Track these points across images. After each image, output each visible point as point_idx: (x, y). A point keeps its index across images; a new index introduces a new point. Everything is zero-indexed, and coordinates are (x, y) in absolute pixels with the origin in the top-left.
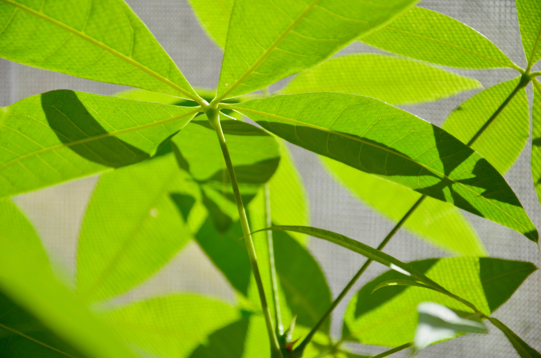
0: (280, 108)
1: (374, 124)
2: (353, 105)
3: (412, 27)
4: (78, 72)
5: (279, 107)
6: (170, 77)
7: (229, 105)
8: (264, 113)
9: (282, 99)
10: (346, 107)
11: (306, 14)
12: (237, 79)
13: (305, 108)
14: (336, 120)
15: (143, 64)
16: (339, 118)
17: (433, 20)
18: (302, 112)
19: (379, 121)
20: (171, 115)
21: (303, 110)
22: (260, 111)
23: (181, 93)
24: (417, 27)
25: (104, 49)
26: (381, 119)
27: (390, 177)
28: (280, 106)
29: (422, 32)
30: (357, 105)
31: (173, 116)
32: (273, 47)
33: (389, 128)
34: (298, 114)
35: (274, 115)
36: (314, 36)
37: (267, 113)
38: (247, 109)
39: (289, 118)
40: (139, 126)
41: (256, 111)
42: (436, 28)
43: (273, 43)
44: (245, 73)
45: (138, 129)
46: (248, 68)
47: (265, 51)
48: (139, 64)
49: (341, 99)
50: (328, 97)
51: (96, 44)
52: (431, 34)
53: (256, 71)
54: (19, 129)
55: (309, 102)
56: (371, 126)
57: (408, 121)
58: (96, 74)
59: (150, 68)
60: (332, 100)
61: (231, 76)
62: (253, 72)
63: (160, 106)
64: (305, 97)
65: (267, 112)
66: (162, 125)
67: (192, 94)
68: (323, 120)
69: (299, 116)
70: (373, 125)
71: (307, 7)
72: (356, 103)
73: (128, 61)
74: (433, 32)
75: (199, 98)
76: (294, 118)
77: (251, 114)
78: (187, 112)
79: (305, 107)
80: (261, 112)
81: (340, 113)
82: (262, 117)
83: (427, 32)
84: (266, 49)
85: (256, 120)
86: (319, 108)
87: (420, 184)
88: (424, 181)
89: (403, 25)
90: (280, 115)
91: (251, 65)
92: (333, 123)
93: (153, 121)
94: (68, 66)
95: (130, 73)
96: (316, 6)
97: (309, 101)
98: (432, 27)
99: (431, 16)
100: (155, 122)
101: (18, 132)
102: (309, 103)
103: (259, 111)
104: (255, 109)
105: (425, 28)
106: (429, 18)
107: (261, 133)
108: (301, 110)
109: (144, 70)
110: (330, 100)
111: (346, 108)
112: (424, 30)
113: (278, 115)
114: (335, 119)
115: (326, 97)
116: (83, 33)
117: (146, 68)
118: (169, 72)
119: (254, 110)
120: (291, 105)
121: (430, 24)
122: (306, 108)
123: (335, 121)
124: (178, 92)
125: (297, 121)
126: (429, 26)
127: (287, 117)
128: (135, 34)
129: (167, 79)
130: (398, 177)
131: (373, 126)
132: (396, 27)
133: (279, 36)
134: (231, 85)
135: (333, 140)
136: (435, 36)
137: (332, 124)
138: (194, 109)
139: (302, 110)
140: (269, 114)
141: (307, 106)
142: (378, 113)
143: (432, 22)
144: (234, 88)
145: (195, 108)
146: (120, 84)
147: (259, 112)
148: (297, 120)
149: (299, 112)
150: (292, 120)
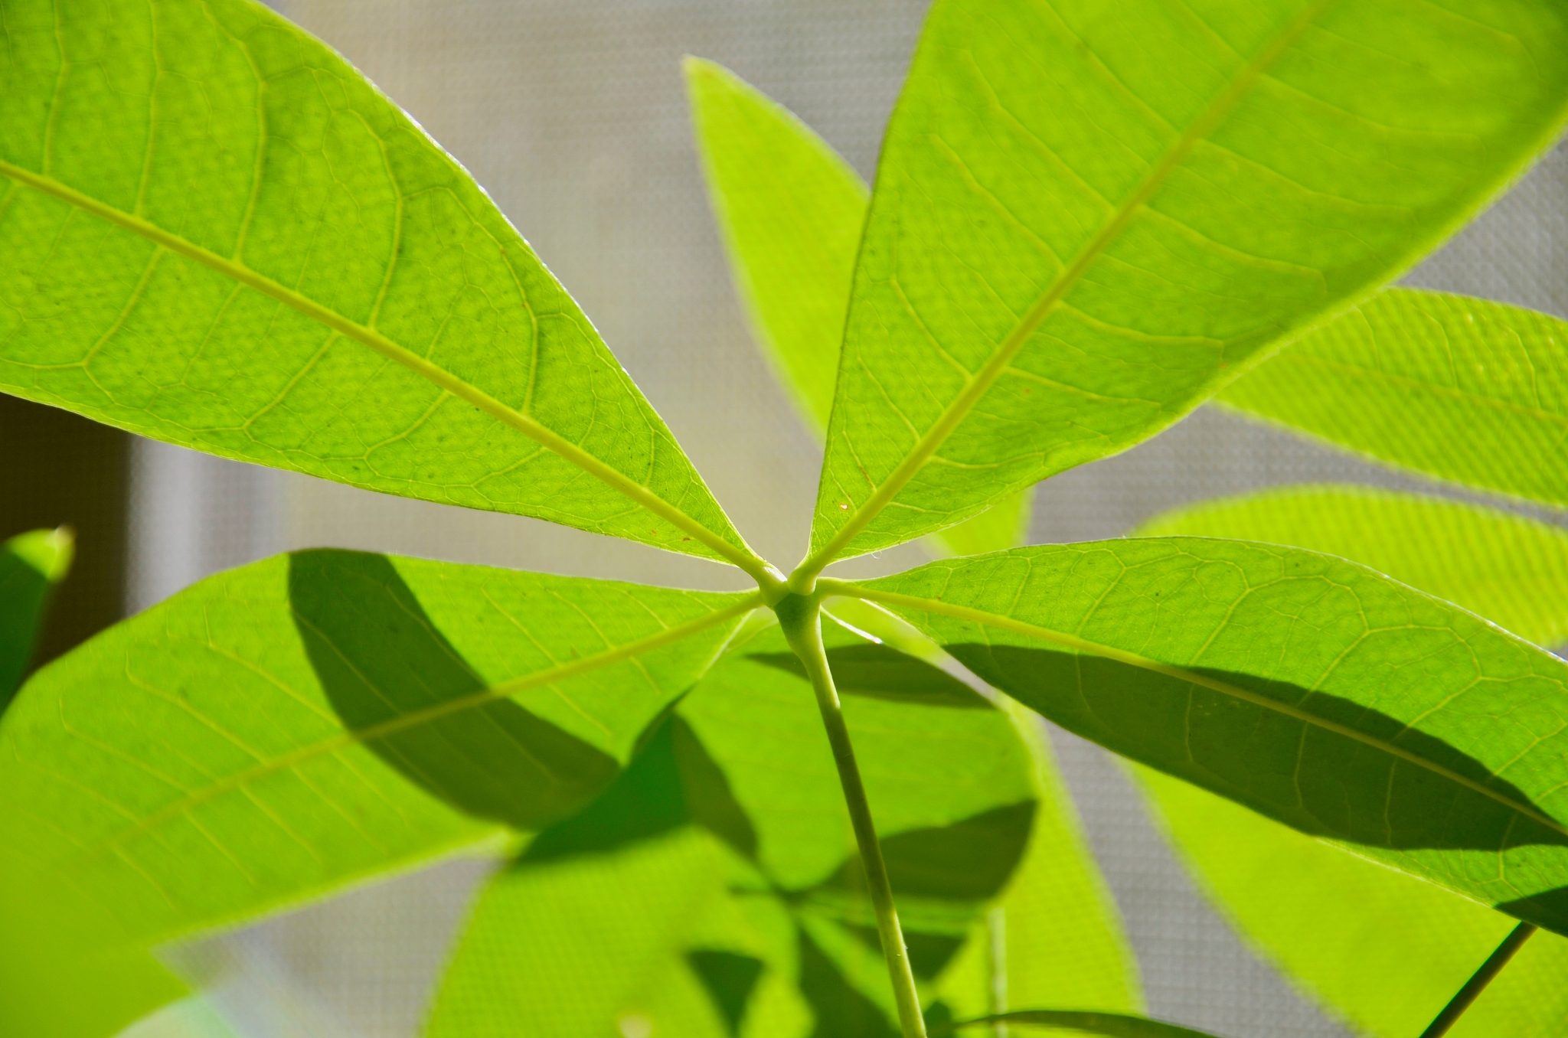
0: (1023, 592)
1: (1347, 651)
2: (1274, 582)
3: (1472, 373)
4: (356, 469)
5: (1021, 588)
6: (654, 482)
7: (853, 584)
8: (971, 610)
9: (1031, 561)
10: (1248, 590)
11: (1108, 240)
12: (878, 485)
13: (1110, 593)
14: (1217, 637)
15: (566, 437)
16: (1223, 630)
17: (1547, 345)
18: (1100, 607)
19: (1364, 641)
20: (662, 623)
21: (1103, 601)
22: (959, 604)
23: (692, 538)
24: (1490, 373)
25: (441, 383)
26: (1369, 636)
27: (1400, 854)
28: (1025, 586)
29: (1508, 390)
30: (1286, 582)
31: (667, 628)
32: (998, 362)
33: (1396, 667)
34: (1084, 615)
35: (1004, 619)
36: (1135, 324)
37: (979, 612)
38: (913, 598)
39: (1055, 629)
40: (560, 666)
41: (944, 604)
42: (1554, 375)
43: (998, 349)
44: (904, 461)
45: (556, 677)
46: (913, 442)
47: (971, 380)
48: (554, 435)
49: (1232, 563)
50: (1187, 553)
51: (416, 368)
52: (1540, 397)
53: (939, 453)
54: (184, 693)
55: (1123, 572)
56: (1334, 659)
57: (1463, 641)
58: (414, 477)
59: (590, 451)
60: (1201, 565)
61: (858, 476)
62: (931, 458)
63: (625, 592)
64: (1110, 554)
65: (980, 607)
66: (632, 659)
67: (731, 542)
68: (1170, 639)
69: (1089, 621)
70: (1342, 655)
71: (1112, 213)
72: (1284, 578)
73: (516, 425)
74: (1544, 390)
75: (752, 556)
76: (1074, 632)
77: (926, 614)
78: (714, 611)
79: (1109, 589)
80: (962, 608)
81: (1230, 612)
82: (965, 628)
83: (1526, 390)
84: (972, 372)
85: (946, 642)
86: (1157, 595)
87: (1507, 879)
88: (1519, 866)
89: (1443, 368)
90: (1023, 620)
91: (923, 430)
92: (1205, 647)
93: (605, 648)
94: (326, 451)
95: (523, 468)
96: (1142, 209)
97: (1121, 567)
98: (1543, 369)
99: (1540, 331)
100: (613, 649)
101: (181, 703)
102: (1122, 574)
103: (955, 603)
104: (939, 598)
105: (1520, 378)
106: (1535, 339)
107: (963, 697)
108: (1097, 602)
109: (570, 456)
110: (1194, 566)
111: (1251, 593)
112: (1515, 385)
113: (1019, 620)
114: (1213, 636)
115: (1181, 553)
116: (370, 330)
117: (578, 449)
118: (653, 465)
119: (936, 602)
120: (1063, 585)
121: (1535, 360)
122: (1113, 592)
123: (1211, 639)
124: (684, 535)
125: (1082, 641)
126: (1532, 368)
127: (1050, 627)
128: (541, 334)
129: (645, 490)
130: (1431, 855)
131: (1343, 660)
132: (1421, 378)
133: (1019, 322)
134: (858, 507)
135: (1207, 714)
136: (1551, 401)
137: (1200, 652)
138: (737, 600)
139: (1100, 600)
140: (988, 614)
141: (1115, 586)
142: (1359, 615)
143: (1542, 353)
144: (868, 515)
145: (742, 594)
146: (494, 510)
147: (955, 606)
148: (1082, 636)
149: (1089, 609)
150: (1065, 636)
